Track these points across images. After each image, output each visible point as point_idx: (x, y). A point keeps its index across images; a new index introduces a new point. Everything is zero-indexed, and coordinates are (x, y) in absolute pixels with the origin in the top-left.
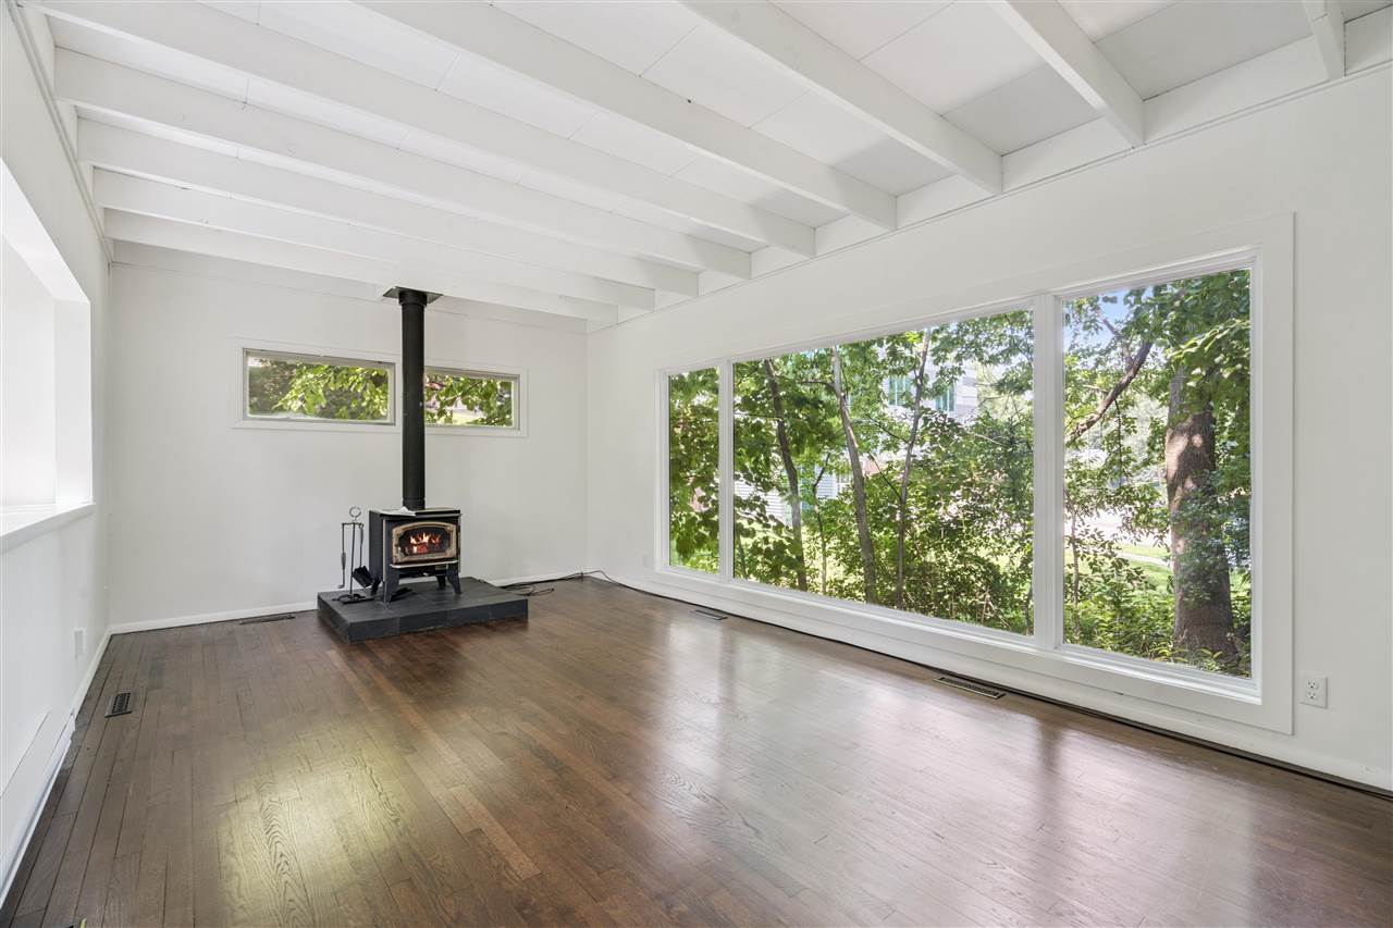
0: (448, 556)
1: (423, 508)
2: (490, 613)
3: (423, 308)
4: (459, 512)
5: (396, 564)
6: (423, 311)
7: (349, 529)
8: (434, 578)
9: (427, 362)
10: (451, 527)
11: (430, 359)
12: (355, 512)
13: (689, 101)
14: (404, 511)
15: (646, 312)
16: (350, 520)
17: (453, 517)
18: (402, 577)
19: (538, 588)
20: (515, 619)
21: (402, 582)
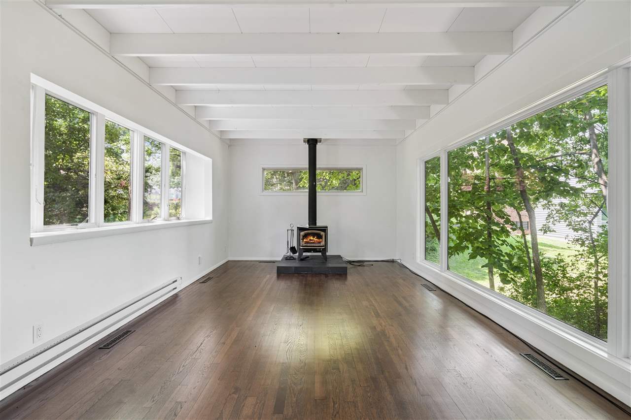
0: (321, 245)
1: (316, 225)
2: (330, 270)
3: (316, 145)
4: (327, 227)
5: (302, 246)
6: (316, 146)
7: (290, 231)
8: (320, 254)
9: (317, 166)
10: (322, 233)
11: (319, 164)
12: (292, 226)
13: (338, 33)
14: (307, 226)
15: (413, 131)
16: (290, 228)
17: (324, 229)
18: (304, 252)
19: (367, 263)
20: (340, 275)
21: (304, 254)
